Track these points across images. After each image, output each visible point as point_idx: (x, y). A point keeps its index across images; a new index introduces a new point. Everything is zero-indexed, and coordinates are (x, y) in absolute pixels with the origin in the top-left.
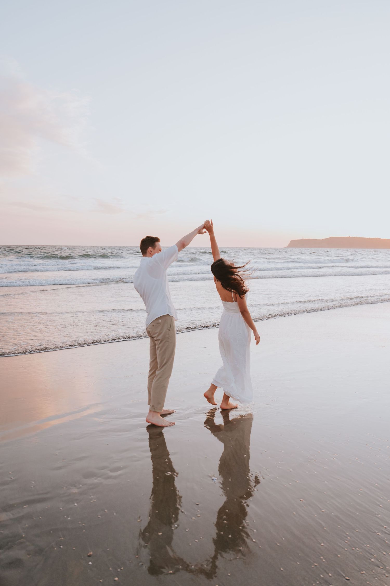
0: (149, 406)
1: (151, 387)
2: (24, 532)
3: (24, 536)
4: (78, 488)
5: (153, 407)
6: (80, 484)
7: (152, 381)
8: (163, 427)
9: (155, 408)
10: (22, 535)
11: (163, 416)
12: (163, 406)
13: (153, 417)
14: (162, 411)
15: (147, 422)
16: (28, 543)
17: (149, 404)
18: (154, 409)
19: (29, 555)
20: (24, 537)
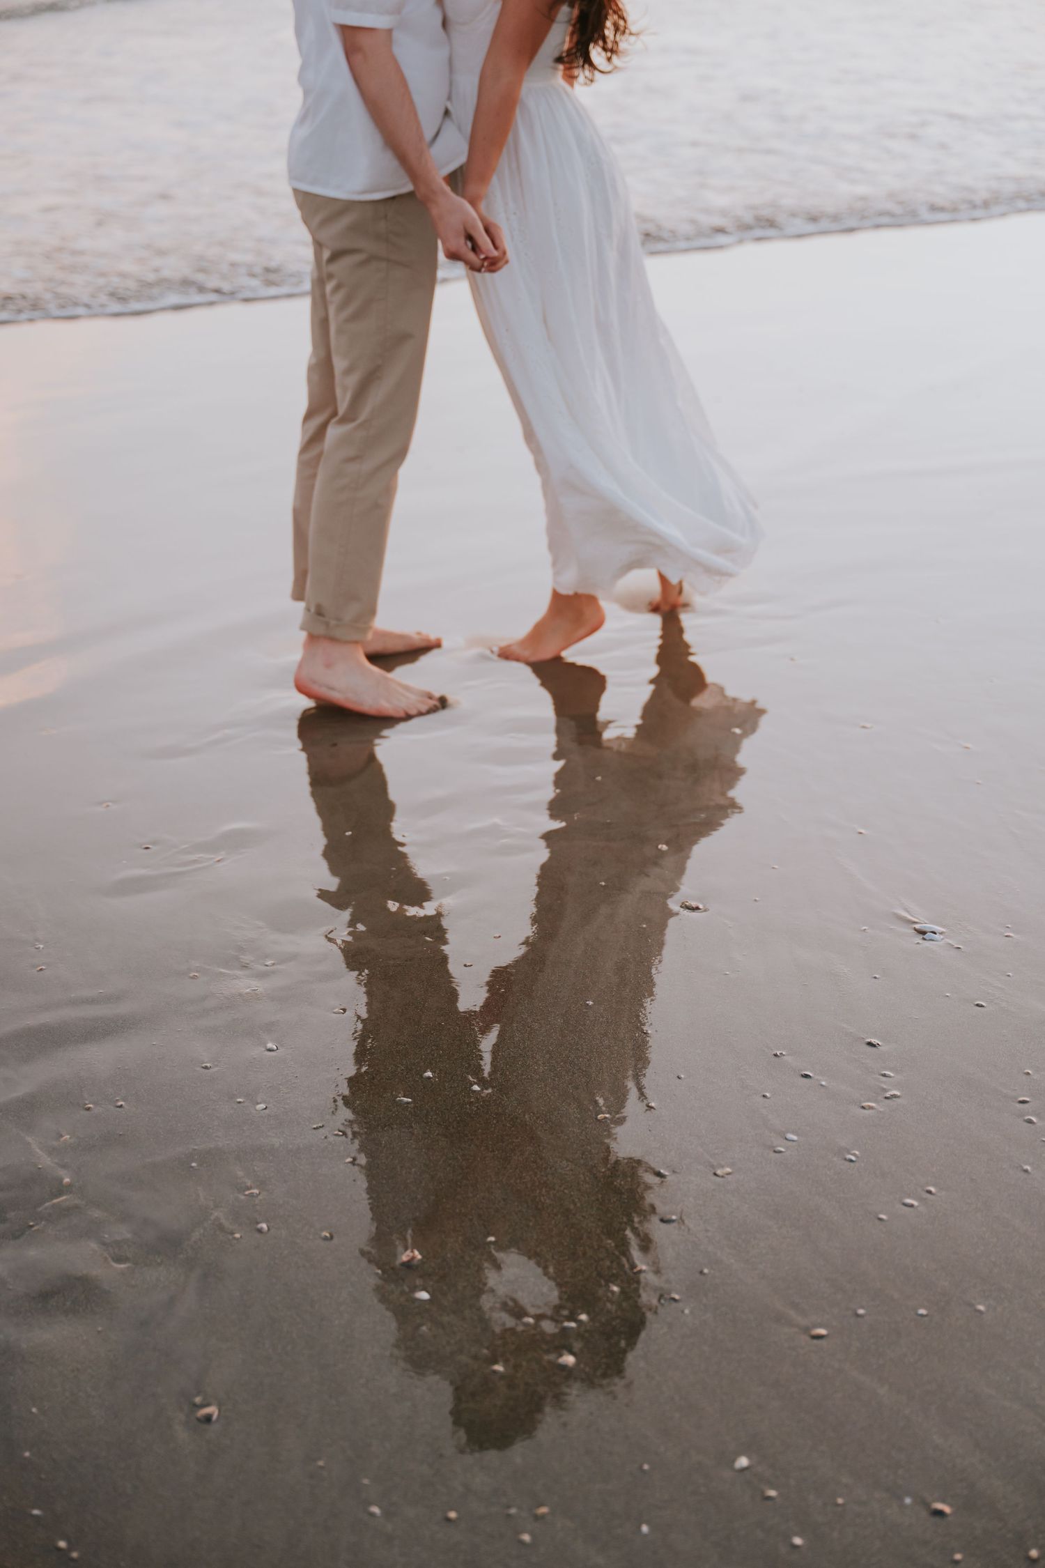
0: (301, 605)
1: (309, 509)
2: (64, 1166)
3: (67, 1180)
4: (261, 976)
5: (319, 612)
6: (267, 956)
7: (314, 476)
8: (386, 720)
9: (333, 622)
10: (61, 1180)
11: (386, 659)
12: (372, 612)
13: (328, 666)
14: (370, 636)
15: (301, 689)
16: (96, 1214)
17: (298, 595)
18: (327, 624)
19: (119, 1260)
20: (70, 1185)
